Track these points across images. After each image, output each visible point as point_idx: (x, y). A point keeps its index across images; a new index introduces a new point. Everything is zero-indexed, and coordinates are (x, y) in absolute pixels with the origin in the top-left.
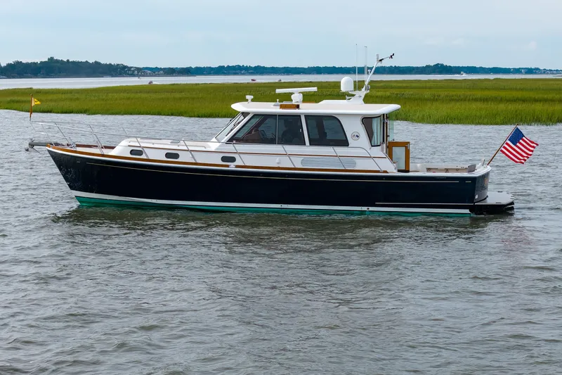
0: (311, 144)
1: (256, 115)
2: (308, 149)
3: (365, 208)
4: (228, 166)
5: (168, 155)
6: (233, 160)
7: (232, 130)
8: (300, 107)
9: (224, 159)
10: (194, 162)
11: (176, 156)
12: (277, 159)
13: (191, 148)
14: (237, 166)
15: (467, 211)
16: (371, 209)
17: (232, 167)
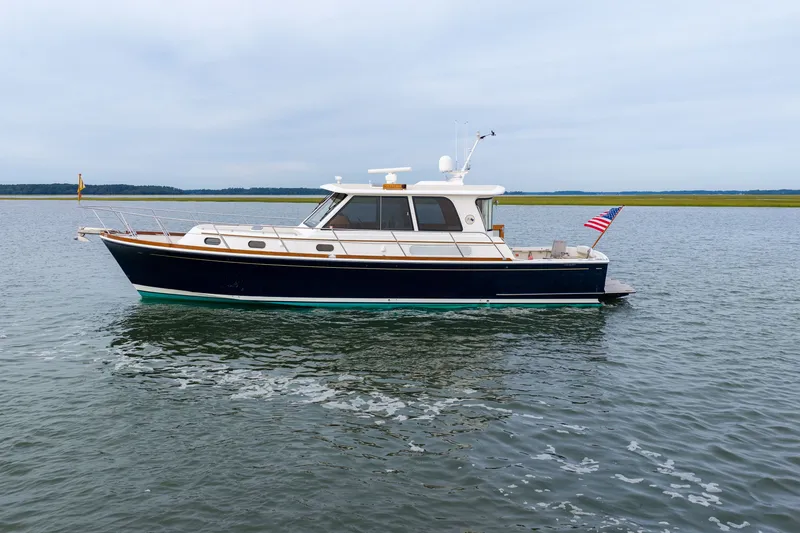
0: (420, 230)
1: (356, 198)
2: (416, 235)
3: (484, 301)
4: (327, 256)
5: (251, 244)
6: (330, 248)
7: (326, 214)
8: (408, 186)
9: (319, 248)
10: (285, 251)
11: (262, 245)
12: (382, 247)
13: (281, 236)
14: (338, 256)
15: (596, 301)
16: (492, 301)
17: (332, 256)
